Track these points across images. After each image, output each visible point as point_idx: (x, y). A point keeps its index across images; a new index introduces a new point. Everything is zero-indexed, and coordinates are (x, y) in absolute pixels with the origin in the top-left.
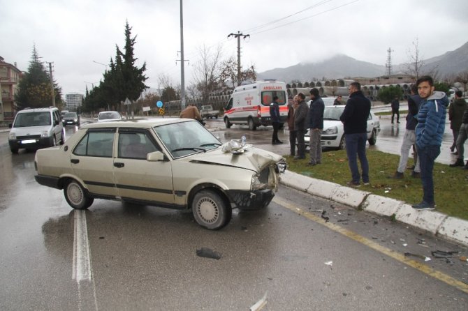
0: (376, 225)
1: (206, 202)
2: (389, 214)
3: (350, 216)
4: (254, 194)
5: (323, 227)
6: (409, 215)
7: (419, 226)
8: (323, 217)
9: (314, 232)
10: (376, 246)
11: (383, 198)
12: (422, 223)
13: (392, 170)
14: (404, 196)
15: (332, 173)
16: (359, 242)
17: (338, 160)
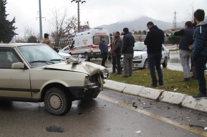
0: (169, 110)
1: (54, 96)
2: (177, 103)
3: (151, 105)
4: (86, 89)
5: (133, 111)
6: (191, 102)
7: (198, 109)
8: (133, 106)
9: (127, 114)
10: (170, 121)
11: (173, 93)
12: (200, 107)
13: (178, 79)
14: (187, 92)
15: (139, 81)
16: (158, 120)
17: (143, 74)
